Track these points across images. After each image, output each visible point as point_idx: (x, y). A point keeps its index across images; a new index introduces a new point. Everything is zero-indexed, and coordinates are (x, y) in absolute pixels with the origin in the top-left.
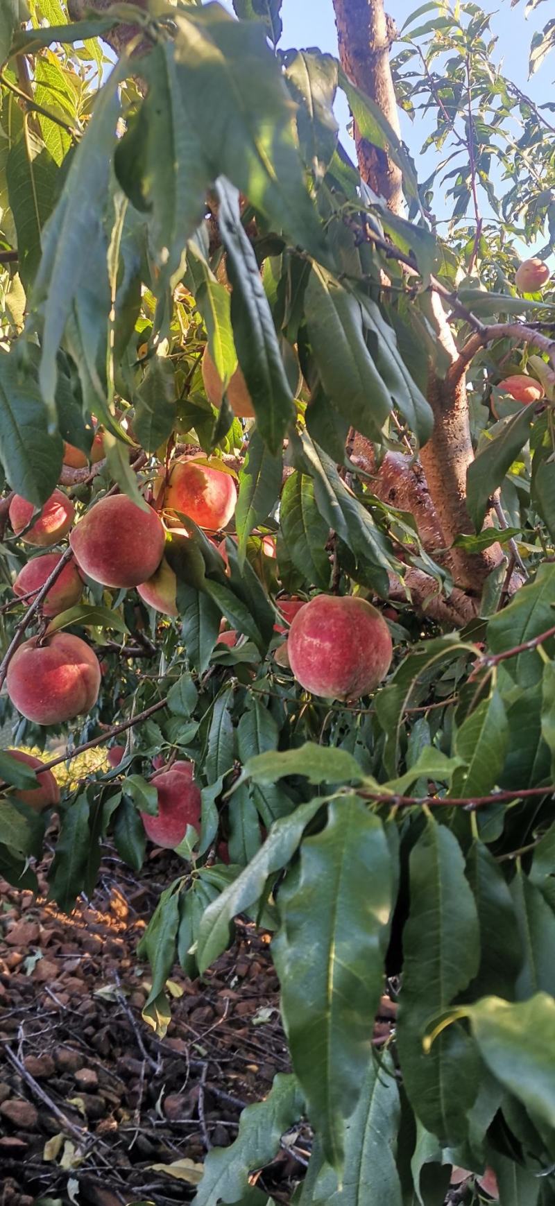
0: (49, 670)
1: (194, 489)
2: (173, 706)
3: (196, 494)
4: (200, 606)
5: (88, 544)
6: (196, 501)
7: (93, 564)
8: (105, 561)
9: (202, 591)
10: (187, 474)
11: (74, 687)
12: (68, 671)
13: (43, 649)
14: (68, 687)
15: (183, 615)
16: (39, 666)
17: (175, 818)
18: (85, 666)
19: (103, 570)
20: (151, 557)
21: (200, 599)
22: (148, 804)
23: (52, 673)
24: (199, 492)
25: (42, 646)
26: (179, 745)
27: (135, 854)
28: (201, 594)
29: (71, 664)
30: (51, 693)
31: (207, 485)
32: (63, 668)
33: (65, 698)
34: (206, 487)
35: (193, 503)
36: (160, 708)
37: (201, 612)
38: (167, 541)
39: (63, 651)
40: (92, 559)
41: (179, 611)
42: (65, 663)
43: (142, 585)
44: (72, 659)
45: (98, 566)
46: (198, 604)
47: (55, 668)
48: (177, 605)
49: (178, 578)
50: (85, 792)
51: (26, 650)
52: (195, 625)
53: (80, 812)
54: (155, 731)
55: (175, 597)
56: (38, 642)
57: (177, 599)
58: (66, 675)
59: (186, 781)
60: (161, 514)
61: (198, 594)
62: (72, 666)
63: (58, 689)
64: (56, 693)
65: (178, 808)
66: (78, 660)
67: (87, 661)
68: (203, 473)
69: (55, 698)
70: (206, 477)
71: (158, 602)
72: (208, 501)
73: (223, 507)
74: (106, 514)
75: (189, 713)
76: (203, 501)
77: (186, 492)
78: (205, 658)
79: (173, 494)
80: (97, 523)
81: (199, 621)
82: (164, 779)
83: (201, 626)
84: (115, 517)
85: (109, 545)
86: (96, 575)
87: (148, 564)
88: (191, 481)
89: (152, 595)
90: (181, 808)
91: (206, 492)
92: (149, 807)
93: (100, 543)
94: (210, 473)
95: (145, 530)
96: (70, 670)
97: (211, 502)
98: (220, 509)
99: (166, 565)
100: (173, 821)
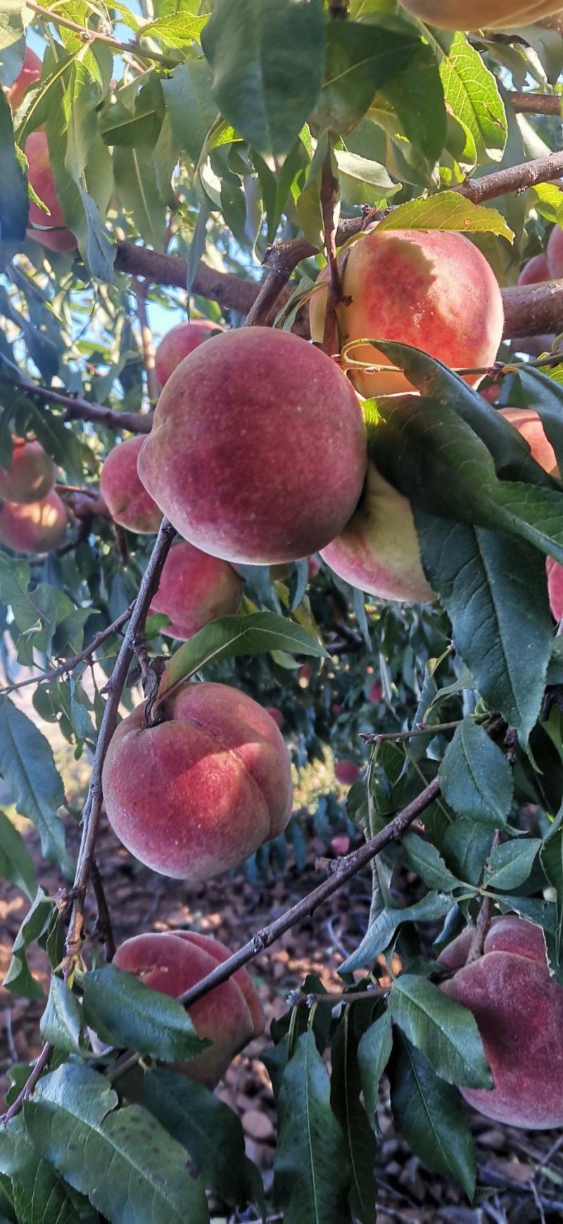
0: (176, 774)
1: (404, 291)
2: (459, 800)
3: (414, 302)
4: (487, 564)
5: (175, 467)
6: (416, 318)
7: (201, 517)
8: (226, 500)
9: (482, 525)
10: (380, 261)
11: (238, 800)
12: (215, 767)
13: (158, 728)
14: (224, 802)
15: (447, 595)
16: (154, 768)
17: (527, 1075)
18: (253, 747)
19: (227, 526)
20: (340, 465)
21: (482, 546)
22: (463, 1060)
23: (185, 778)
24: (418, 293)
25: (156, 724)
26: (490, 889)
27: (451, 1158)
28: (481, 533)
29: (222, 749)
30: (192, 822)
31: (434, 272)
32: (204, 763)
33: (225, 825)
34: (434, 278)
35: (409, 323)
36: (429, 802)
37: (492, 581)
38: (371, 427)
39: (199, 725)
40: (194, 503)
41: (434, 588)
42: (208, 751)
43: (330, 546)
44: (221, 739)
45: (213, 519)
46: (480, 560)
47: (189, 767)
48: (429, 575)
49: (414, 507)
50: (310, 1027)
51: (126, 737)
52: (483, 614)
53: (309, 1079)
54: (428, 859)
55: (417, 557)
56: (147, 715)
57: (423, 560)
58: (215, 777)
59: (535, 977)
60: (340, 361)
61: (474, 535)
62: (224, 755)
63: (205, 809)
64: (202, 821)
65: (533, 1049)
66: (235, 738)
67: (254, 736)
68: (419, 247)
69: (205, 831)
70: (427, 254)
71: (379, 576)
72: (443, 310)
73: (481, 319)
74: (202, 378)
75: (502, 815)
76: (431, 315)
77: (387, 303)
78: (529, 690)
79: (357, 317)
80: (185, 408)
81: (491, 601)
82: (478, 979)
83: (500, 615)
84: (226, 378)
85: (224, 455)
86: (214, 542)
87: (337, 486)
88: (394, 272)
89: (360, 565)
90: (542, 1050)
91: (436, 288)
92: (468, 1068)
93: (204, 455)
94: (433, 244)
95: (310, 395)
96: (221, 764)
97: (452, 311)
98: (475, 327)
99: (379, 483)
100: (527, 1082)
